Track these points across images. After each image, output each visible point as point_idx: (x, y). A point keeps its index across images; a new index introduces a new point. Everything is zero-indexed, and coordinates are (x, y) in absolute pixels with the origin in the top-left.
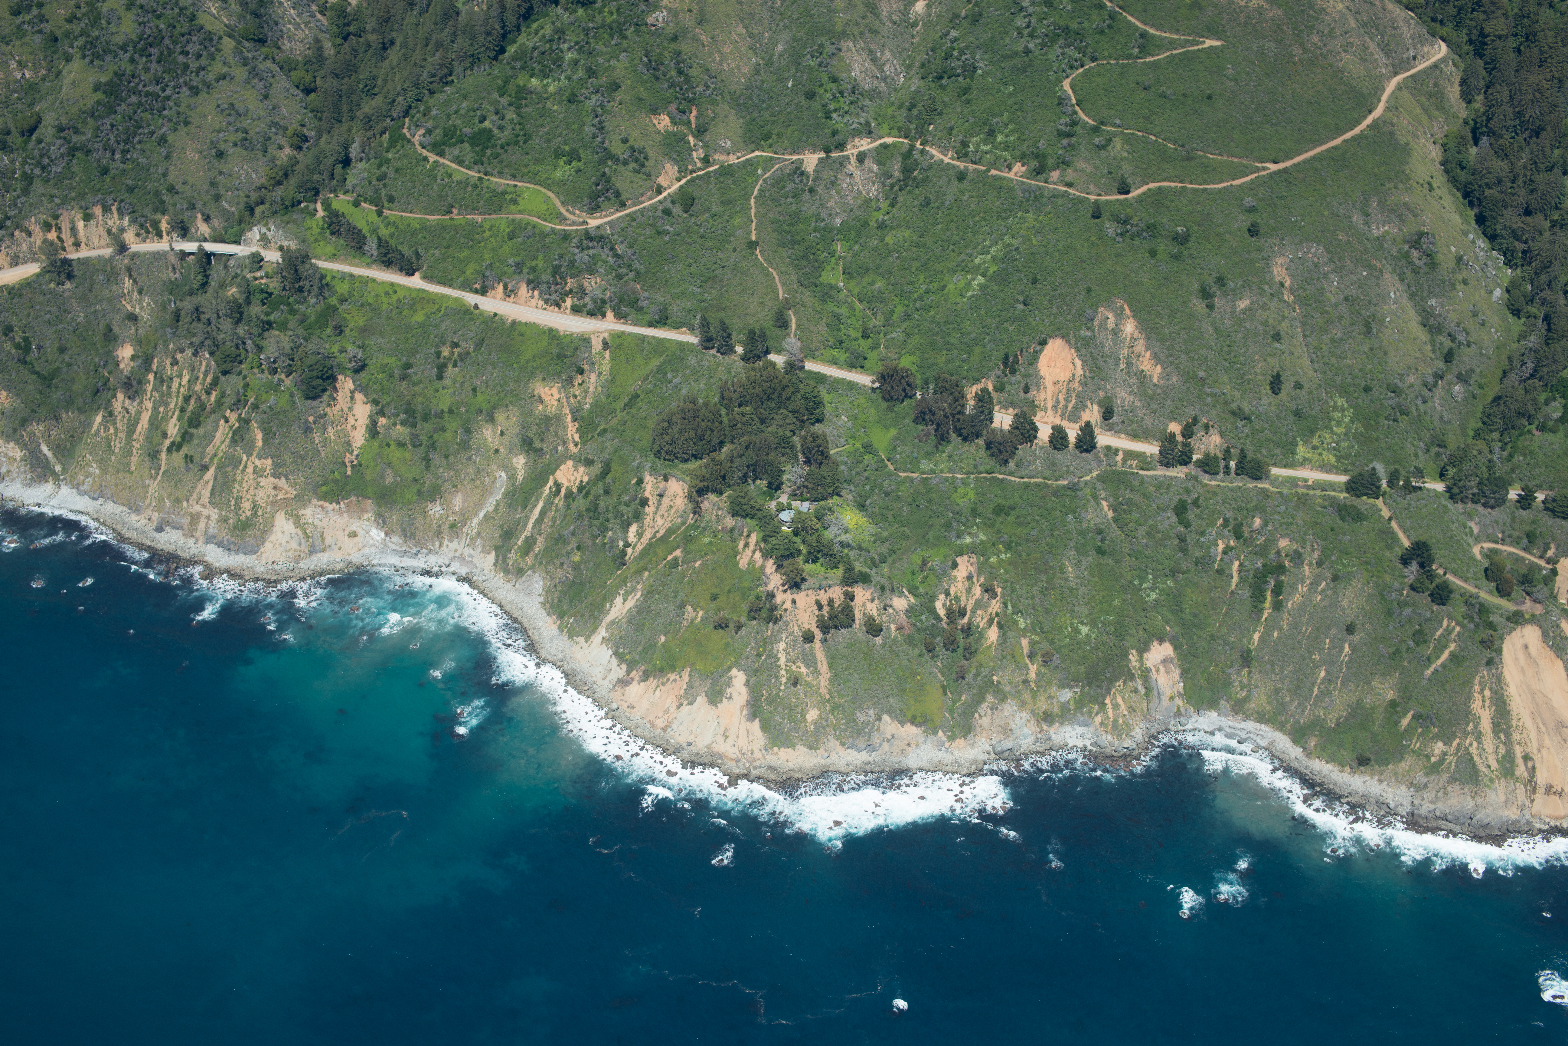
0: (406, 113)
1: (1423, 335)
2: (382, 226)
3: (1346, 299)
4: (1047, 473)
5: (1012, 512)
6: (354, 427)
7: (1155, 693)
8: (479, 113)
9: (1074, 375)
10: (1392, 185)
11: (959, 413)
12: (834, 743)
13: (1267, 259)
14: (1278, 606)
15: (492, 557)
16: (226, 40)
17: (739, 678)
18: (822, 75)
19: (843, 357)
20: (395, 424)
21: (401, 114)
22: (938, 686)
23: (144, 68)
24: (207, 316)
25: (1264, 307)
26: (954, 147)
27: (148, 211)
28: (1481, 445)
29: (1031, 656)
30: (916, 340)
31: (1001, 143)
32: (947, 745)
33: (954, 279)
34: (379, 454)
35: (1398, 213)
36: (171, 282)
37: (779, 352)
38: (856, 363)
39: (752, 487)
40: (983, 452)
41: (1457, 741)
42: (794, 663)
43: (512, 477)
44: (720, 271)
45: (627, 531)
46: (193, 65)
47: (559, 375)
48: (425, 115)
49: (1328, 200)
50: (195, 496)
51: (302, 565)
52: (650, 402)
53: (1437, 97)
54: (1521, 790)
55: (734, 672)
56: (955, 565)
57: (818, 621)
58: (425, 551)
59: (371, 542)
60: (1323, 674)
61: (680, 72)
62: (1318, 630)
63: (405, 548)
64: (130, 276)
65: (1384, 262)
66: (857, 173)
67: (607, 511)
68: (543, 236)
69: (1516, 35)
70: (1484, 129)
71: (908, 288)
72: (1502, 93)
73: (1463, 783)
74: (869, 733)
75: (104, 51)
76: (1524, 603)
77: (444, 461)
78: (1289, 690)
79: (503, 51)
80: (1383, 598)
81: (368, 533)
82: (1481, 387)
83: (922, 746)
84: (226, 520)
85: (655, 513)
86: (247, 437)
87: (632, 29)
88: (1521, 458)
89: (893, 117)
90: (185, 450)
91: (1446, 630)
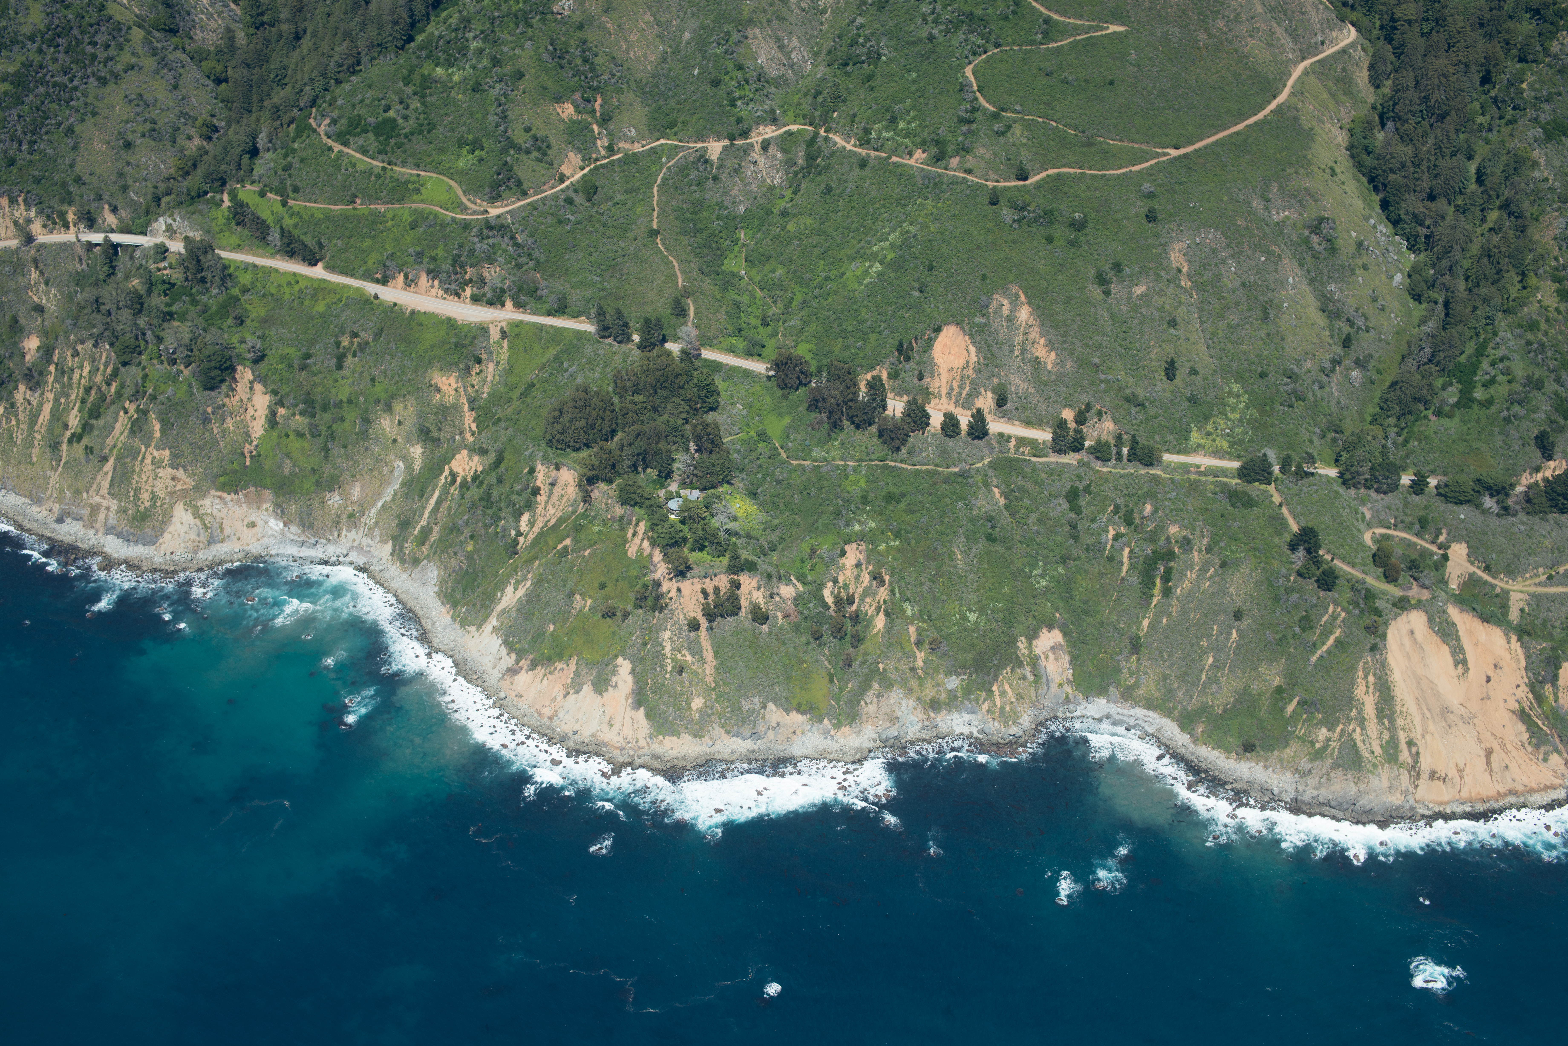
0: (313, 103)
1: (1321, 321)
2: (286, 216)
3: (1243, 285)
4: (939, 460)
5: (903, 500)
6: (253, 418)
7: (1044, 680)
8: (383, 102)
9: (968, 362)
10: (1293, 170)
11: (851, 400)
12: (718, 731)
13: (1165, 244)
14: (1167, 592)
15: (389, 547)
16: (136, 30)
17: (624, 666)
18: (727, 63)
19: (741, 345)
20: (294, 415)
21: (308, 104)
22: (825, 674)
23: (52, 59)
24: (107, 307)
25: (1161, 293)
26: (857, 134)
27: (55, 203)
28: (1377, 430)
29: (919, 643)
30: (812, 328)
31: (902, 130)
32: (832, 732)
33: (852, 267)
34: (278, 444)
35: (1299, 198)
36: (78, 273)
37: (676, 340)
38: (754, 351)
39: (642, 475)
40: (875, 439)
41: (1341, 726)
42: (679, 651)
43: (409, 467)
44: (620, 260)
45: (519, 521)
46: (102, 55)
47: (456, 364)
48: (330, 105)
49: (1228, 185)
50: (95, 487)
51: (200, 555)
52: (545, 391)
53: (1345, 83)
54: (1405, 776)
55: (620, 660)
56: (843, 553)
57: (703, 609)
58: (323, 541)
59: (270, 532)
60: (1210, 660)
61: (586, 61)
62: (1206, 616)
63: (303, 538)
64: (37, 267)
65: (1283, 246)
66: (761, 161)
67: (500, 500)
68: (444, 225)
69: (1428, 20)
70: (1391, 114)
71: (808, 276)
72: (1409, 78)
73: (1346, 770)
74: (754, 721)
75: (11, 41)
76: (1410, 588)
77: (343, 451)
78: (1177, 677)
79: (411, 39)
80: (1271, 585)
81: (266, 523)
82: (1379, 372)
83: (808, 734)
84: (125, 511)
85: (547, 502)
86: (145, 428)
87: (538, 17)
88: (1416, 443)
89: (799, 104)
90: (85, 441)
91: (1332, 616)
